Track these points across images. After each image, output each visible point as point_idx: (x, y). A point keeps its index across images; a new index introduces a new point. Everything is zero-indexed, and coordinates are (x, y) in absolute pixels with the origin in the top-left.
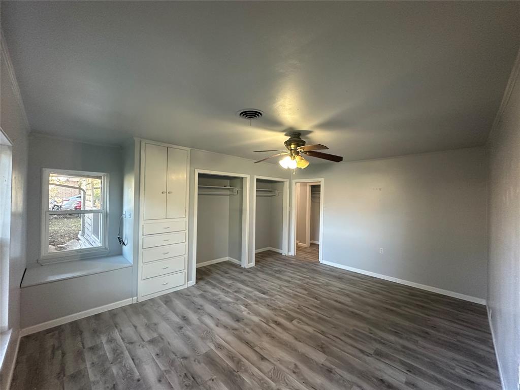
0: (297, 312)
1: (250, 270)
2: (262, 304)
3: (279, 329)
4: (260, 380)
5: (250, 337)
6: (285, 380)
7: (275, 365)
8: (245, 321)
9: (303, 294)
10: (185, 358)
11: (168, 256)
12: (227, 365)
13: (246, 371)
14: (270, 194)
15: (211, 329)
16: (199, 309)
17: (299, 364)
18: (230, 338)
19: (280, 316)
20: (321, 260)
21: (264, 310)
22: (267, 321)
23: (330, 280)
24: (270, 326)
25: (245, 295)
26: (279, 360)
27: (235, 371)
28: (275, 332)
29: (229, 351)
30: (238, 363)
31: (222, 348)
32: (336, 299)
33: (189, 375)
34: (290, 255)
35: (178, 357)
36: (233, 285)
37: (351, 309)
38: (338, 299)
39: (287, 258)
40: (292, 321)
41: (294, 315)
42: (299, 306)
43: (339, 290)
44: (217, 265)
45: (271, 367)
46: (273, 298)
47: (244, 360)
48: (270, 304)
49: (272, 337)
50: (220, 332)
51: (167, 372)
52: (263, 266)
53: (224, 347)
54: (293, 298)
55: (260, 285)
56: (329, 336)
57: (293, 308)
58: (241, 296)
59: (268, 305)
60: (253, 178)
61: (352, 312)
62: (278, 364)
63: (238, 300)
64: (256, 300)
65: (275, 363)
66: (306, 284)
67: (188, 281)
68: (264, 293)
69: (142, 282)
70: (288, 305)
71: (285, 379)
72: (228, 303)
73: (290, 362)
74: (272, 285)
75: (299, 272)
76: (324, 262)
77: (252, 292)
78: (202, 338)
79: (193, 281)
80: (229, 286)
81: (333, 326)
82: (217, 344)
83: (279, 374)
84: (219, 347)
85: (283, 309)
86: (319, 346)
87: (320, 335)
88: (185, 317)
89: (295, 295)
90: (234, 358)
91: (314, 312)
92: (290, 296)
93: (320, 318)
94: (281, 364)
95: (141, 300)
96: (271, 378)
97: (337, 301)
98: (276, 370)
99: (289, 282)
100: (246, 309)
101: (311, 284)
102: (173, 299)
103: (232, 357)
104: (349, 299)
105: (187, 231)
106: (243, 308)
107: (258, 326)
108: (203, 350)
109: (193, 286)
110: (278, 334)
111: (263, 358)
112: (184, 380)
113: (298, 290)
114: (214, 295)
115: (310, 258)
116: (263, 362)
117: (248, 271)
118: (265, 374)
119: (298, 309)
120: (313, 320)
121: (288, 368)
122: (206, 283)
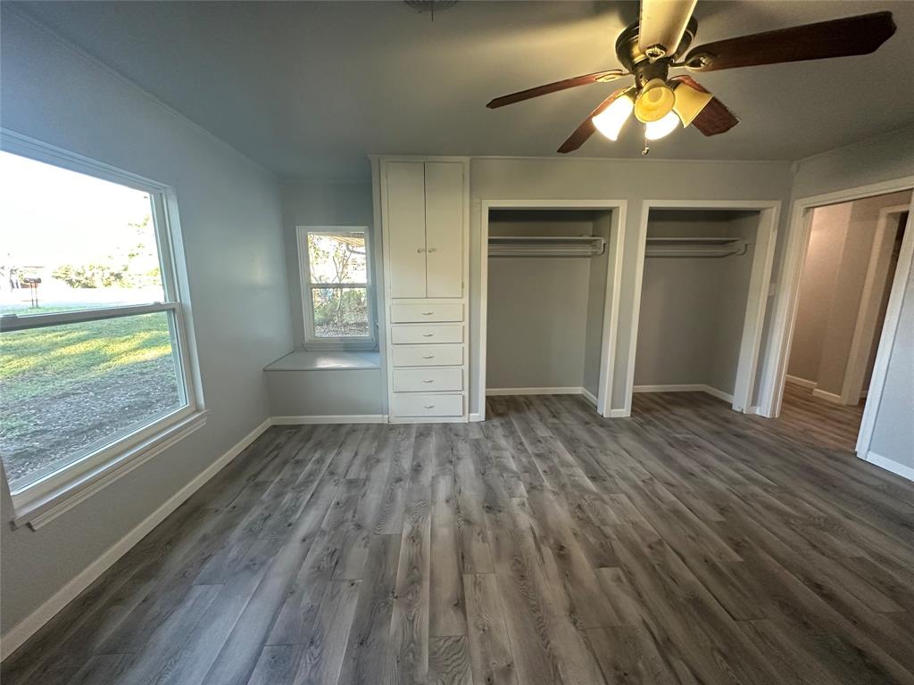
0: (638, 554)
1: (611, 422)
2: (567, 498)
3: (552, 565)
4: (412, 641)
5: (480, 550)
6: (453, 679)
7: (467, 634)
8: (503, 516)
9: (705, 521)
10: (359, 527)
11: (432, 362)
12: (395, 574)
13: (409, 606)
14: (720, 251)
15: (434, 503)
16: (451, 462)
17: (519, 670)
18: (445, 532)
19: (585, 541)
20: (862, 448)
21: (560, 513)
22: (545, 537)
23: (848, 516)
24: (539, 549)
25: (550, 468)
26: (486, 632)
27: (393, 592)
28: (537, 568)
29: (420, 554)
30: (414, 582)
31: (417, 541)
32: (819, 578)
33: (337, 554)
34: (758, 413)
35: (353, 521)
36: (546, 441)
37: (861, 640)
38: (832, 585)
39: (740, 419)
40: (602, 566)
41: (624, 554)
42: (660, 542)
43: (860, 560)
44: (553, 398)
45: (456, 631)
46: (606, 497)
47: (426, 584)
48: (586, 508)
49: (522, 573)
50: (443, 513)
51: (323, 533)
52: (649, 423)
53: (421, 542)
54: (662, 516)
55: (602, 458)
56: (679, 665)
57: (639, 540)
58: (540, 466)
59: (579, 506)
60: (640, 207)
61: (860, 653)
62: (475, 635)
63: (526, 472)
64: (563, 486)
65: (472, 629)
66: (743, 498)
67: (470, 412)
68: (593, 479)
69: (395, 395)
70: (629, 527)
71: (457, 678)
72: (504, 469)
73: (505, 653)
74: (632, 469)
75: (744, 461)
76: (873, 458)
77: (569, 466)
78: (408, 510)
79: (479, 415)
80: (536, 441)
81: (723, 648)
82: (418, 531)
83: (455, 657)
84: (415, 537)
85: (608, 530)
86: (616, 668)
87: (651, 645)
88: (420, 466)
89: (676, 512)
90: (415, 570)
91: (691, 577)
92: (656, 508)
93: (697, 602)
94: (482, 641)
95: (395, 421)
96: (432, 654)
97: (818, 587)
98: (459, 646)
99: (688, 475)
100: (526, 495)
101: (761, 503)
102: (433, 433)
103: (414, 565)
104: (887, 605)
105: (466, 324)
106: (522, 489)
107: (516, 536)
108: (390, 529)
109: (478, 423)
110: (539, 575)
111: (460, 604)
112: (325, 559)
113: (700, 504)
114: (497, 448)
115: (827, 436)
116: (452, 612)
117: (603, 423)
118: (430, 637)
119: (650, 547)
120: (669, 595)
121: (486, 660)
122: (502, 424)
